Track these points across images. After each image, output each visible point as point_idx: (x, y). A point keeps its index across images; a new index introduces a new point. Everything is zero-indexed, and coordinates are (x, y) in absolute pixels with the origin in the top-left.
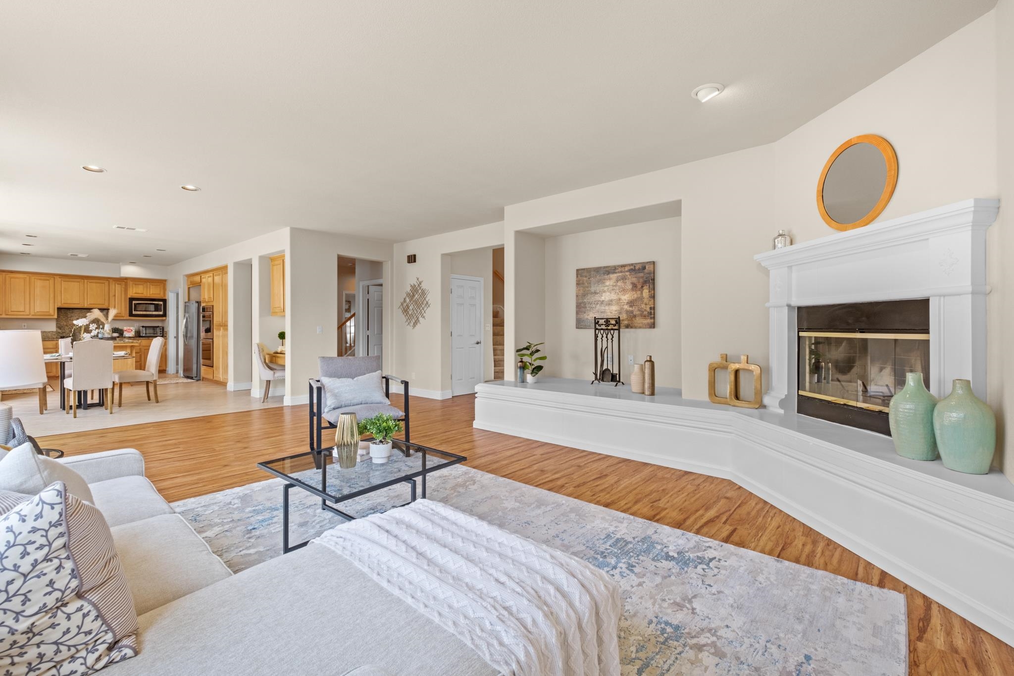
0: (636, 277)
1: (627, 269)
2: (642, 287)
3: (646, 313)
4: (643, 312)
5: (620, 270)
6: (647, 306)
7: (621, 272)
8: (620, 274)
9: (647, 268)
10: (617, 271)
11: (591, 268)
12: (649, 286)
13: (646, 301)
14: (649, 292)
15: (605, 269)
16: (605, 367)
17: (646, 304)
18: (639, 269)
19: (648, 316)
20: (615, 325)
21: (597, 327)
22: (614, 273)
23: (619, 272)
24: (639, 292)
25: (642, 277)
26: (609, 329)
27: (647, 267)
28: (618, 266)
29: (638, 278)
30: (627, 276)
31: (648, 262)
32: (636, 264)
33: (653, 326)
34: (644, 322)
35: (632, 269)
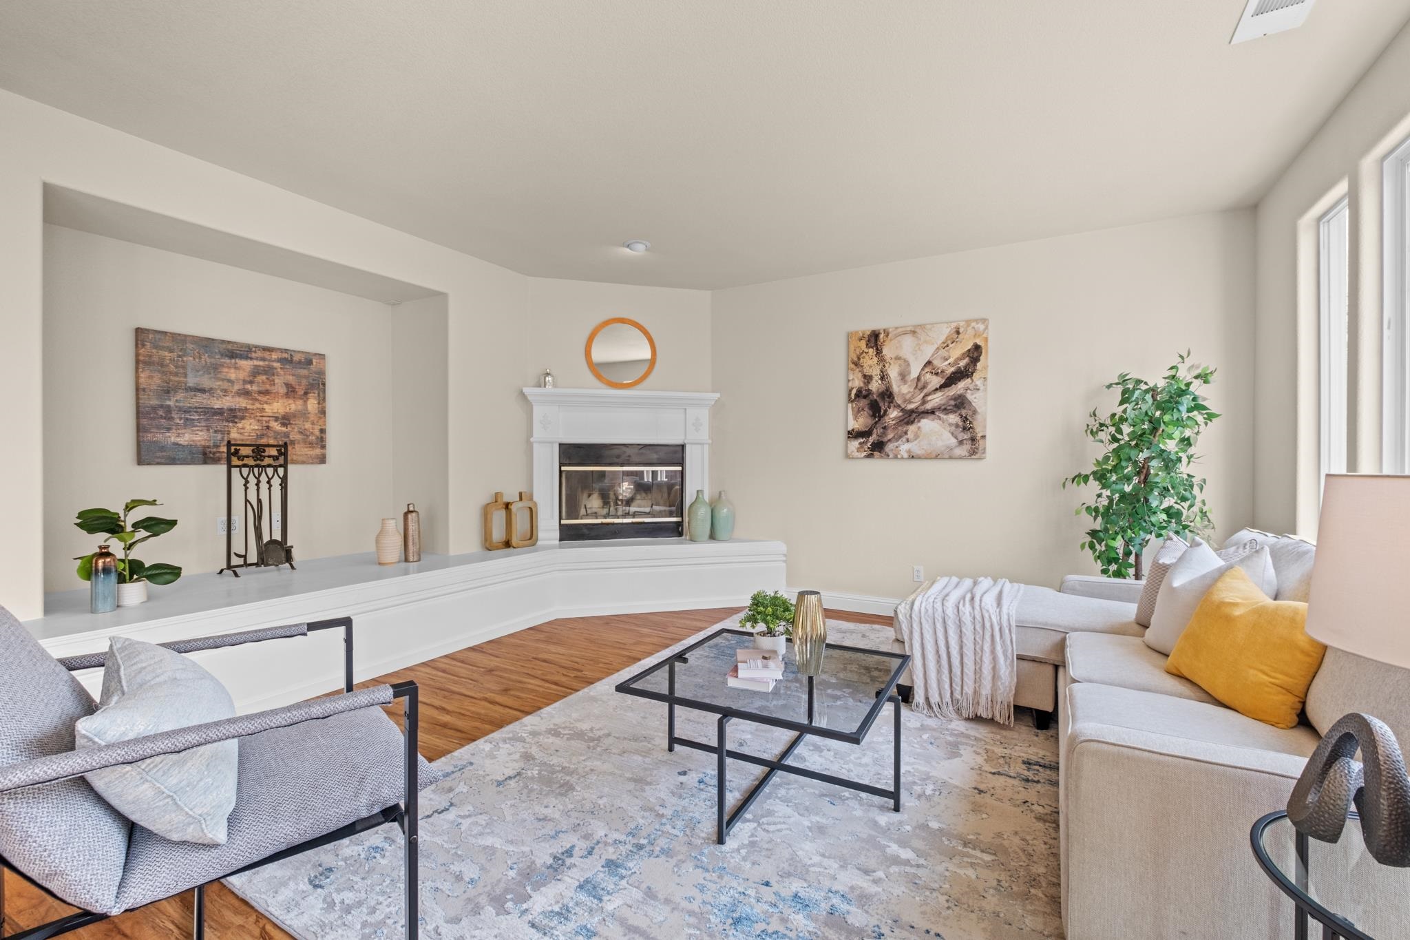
0: (293, 375)
1: (274, 356)
2: (306, 393)
3: (312, 438)
4: (308, 436)
5: (259, 354)
6: (316, 427)
7: (263, 359)
8: (261, 363)
9: (314, 363)
10: (253, 355)
11: (186, 336)
12: (319, 394)
13: (312, 418)
14: (319, 403)
15: (224, 346)
16: (266, 539)
17: (313, 424)
18: (300, 362)
19: (317, 444)
20: (276, 458)
21: (235, 461)
22: (247, 358)
23: (257, 359)
24: (300, 402)
25: (306, 377)
26: (264, 466)
27: (314, 361)
28: (256, 347)
29: (299, 376)
30: (276, 368)
31: (316, 354)
32: (294, 351)
33: (322, 460)
34: (309, 453)
35: (286, 359)
